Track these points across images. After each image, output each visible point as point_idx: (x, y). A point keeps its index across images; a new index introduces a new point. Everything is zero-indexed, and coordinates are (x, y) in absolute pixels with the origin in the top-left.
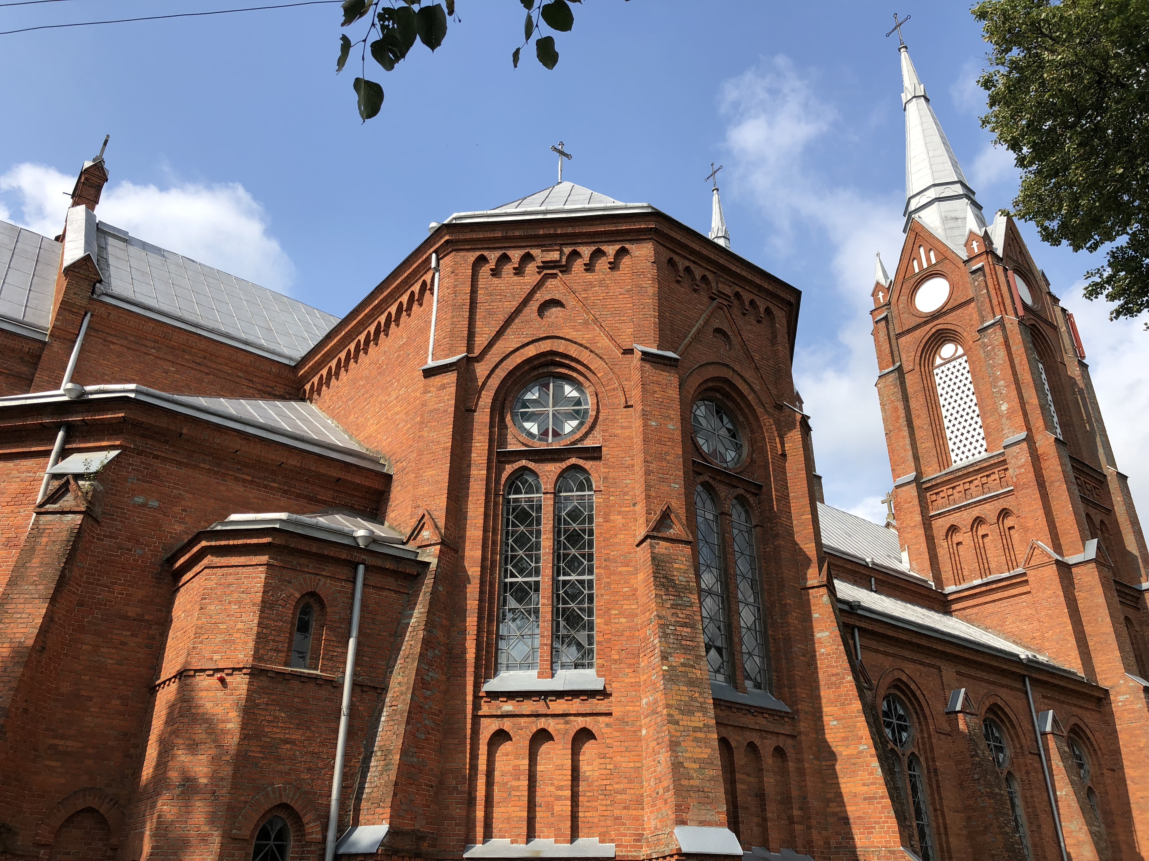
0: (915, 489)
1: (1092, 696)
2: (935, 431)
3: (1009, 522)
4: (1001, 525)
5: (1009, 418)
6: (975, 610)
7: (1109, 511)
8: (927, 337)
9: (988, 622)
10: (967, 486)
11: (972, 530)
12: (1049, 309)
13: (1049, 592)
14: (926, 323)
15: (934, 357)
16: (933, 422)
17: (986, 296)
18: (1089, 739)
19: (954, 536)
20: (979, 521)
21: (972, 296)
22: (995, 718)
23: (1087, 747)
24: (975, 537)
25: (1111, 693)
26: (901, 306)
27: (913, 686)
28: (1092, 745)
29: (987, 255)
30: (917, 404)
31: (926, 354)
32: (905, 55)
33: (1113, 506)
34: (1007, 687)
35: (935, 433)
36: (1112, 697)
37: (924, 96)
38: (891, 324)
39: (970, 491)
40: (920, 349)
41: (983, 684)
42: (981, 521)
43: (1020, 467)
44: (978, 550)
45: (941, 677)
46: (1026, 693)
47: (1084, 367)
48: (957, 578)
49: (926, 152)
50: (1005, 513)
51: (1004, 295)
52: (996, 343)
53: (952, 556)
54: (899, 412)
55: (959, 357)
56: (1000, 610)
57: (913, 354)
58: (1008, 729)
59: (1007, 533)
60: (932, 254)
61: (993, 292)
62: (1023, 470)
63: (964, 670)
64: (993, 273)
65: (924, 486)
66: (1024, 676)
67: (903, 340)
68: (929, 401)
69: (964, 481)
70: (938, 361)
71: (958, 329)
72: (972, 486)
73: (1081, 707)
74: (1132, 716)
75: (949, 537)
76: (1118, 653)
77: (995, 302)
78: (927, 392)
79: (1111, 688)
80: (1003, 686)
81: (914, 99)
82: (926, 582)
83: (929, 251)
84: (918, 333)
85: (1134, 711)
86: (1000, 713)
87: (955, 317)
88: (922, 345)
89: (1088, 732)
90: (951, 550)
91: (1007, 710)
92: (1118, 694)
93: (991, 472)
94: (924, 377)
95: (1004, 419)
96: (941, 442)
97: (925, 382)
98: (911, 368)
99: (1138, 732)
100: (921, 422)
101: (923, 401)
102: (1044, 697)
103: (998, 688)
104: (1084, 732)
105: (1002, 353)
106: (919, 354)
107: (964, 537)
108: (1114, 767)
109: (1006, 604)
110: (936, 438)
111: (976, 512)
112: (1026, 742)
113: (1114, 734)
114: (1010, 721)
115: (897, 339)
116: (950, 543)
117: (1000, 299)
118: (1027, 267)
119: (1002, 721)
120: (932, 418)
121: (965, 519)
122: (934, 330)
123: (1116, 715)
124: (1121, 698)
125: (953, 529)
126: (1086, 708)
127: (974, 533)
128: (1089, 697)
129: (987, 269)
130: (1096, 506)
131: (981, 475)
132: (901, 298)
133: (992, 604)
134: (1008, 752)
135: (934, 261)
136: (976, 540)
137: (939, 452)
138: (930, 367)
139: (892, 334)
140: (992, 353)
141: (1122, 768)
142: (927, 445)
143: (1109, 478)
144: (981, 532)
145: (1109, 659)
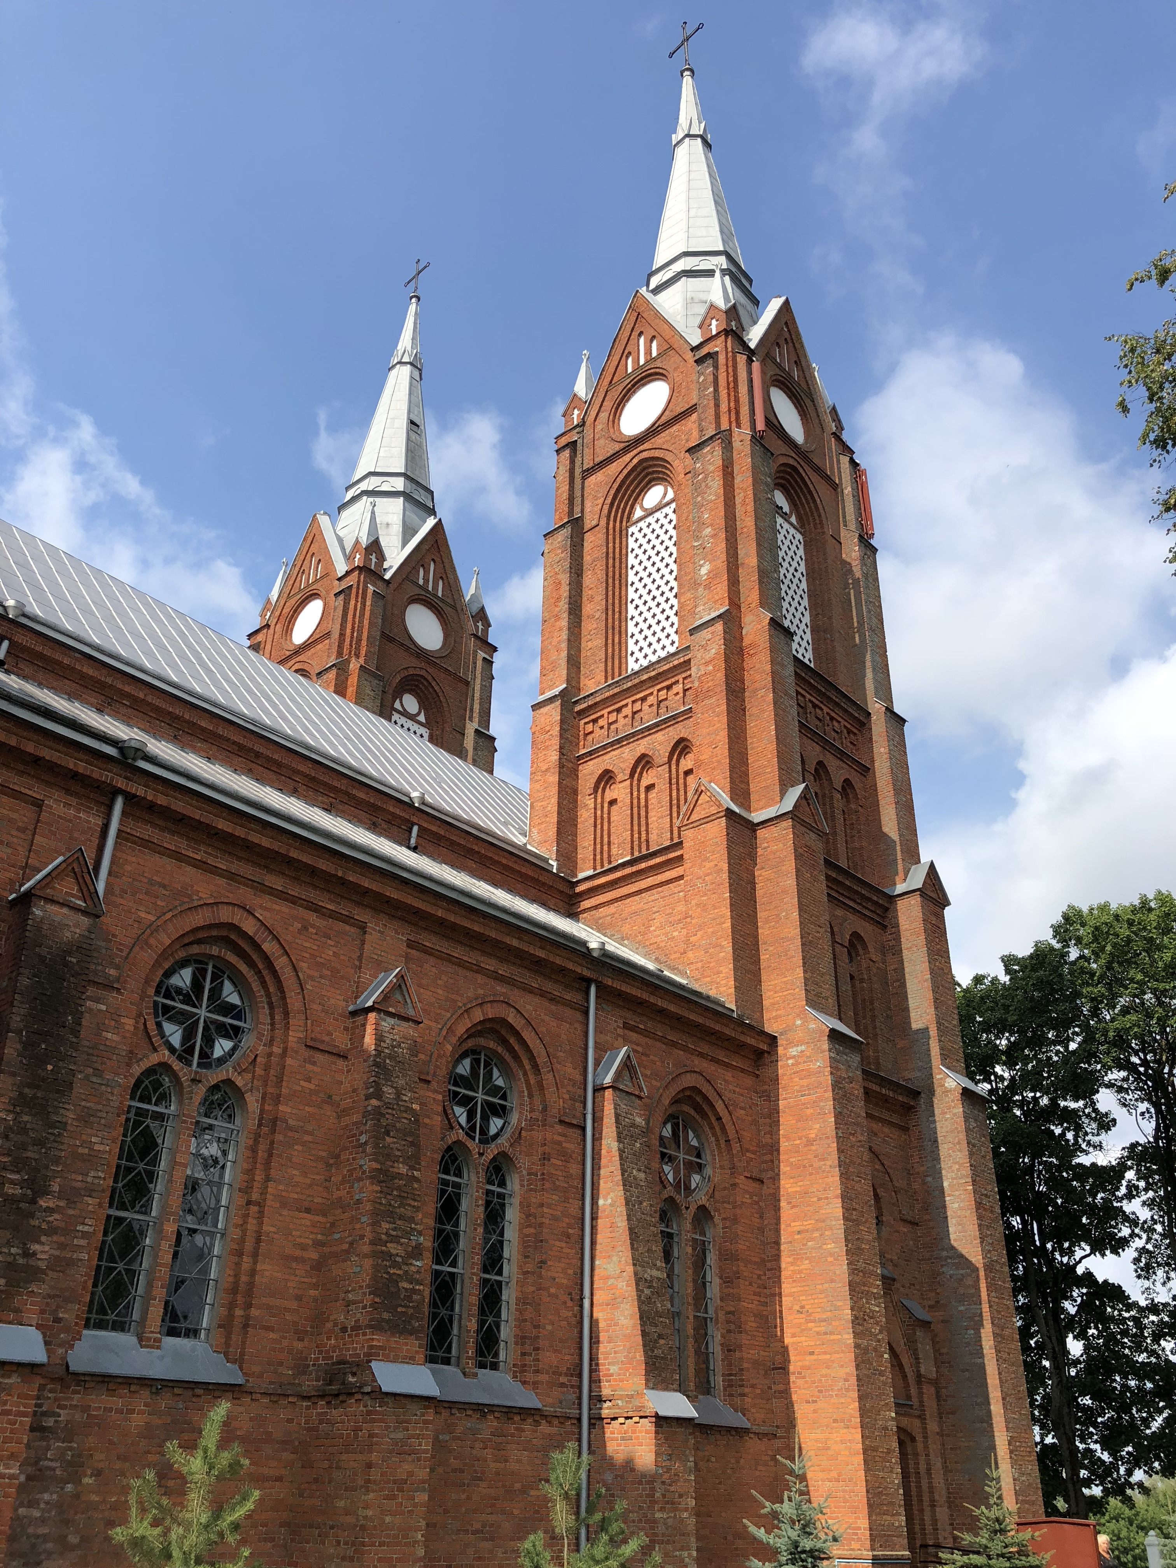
0: (559, 710)
1: (743, 1045)
2: (610, 621)
3: (687, 763)
4: (674, 767)
5: (707, 587)
6: (612, 909)
7: (866, 770)
8: (625, 472)
9: (626, 929)
10: (637, 706)
11: (632, 776)
12: (831, 458)
13: (708, 865)
14: (626, 450)
15: (632, 507)
16: (610, 607)
17: (711, 397)
18: (719, 1119)
19: (607, 790)
20: (644, 762)
21: (693, 402)
22: (500, 1049)
23: (714, 1135)
24: (635, 789)
25: (780, 1042)
26: (599, 427)
27: (269, 946)
28: (723, 1128)
29: (727, 336)
30: (592, 580)
31: (620, 502)
32: (687, 82)
33: (873, 761)
34: (542, 994)
35: (610, 625)
36: (780, 1050)
37: (703, 138)
38: (579, 456)
39: (641, 714)
40: (612, 492)
41: (480, 979)
42: (648, 762)
43: (707, 664)
44: (635, 810)
45: (363, 943)
46: (586, 1013)
47: (869, 549)
48: (598, 857)
49: (685, 208)
50: (682, 747)
51: (741, 400)
52: (711, 468)
53: (599, 821)
54: (562, 590)
55: (668, 504)
56: (646, 906)
57: (601, 501)
58: (525, 1074)
59: (681, 781)
60: (654, 345)
61: (723, 393)
62: (711, 668)
63: (429, 941)
64: (730, 364)
65: (578, 708)
66: (588, 981)
67: (592, 480)
68: (610, 574)
69: (633, 698)
70: (638, 513)
71: (669, 457)
72: (645, 707)
73: (714, 1060)
74: (805, 1082)
75: (600, 791)
76: (800, 972)
77: (724, 407)
78: (611, 561)
79: (781, 1034)
80: (529, 990)
81: (687, 139)
82: (546, 860)
83: (651, 341)
84: (614, 468)
85: (809, 1073)
86: (512, 1040)
87: (668, 438)
88: (616, 486)
89: (719, 1106)
90: (599, 813)
91: (527, 1035)
92: (791, 1044)
93: (673, 680)
94: (611, 537)
95: (701, 589)
96: (617, 640)
97: (611, 545)
98: (594, 523)
99: (809, 1112)
100: (593, 608)
101: (601, 575)
102: (626, 1026)
103: (516, 992)
104: (712, 1106)
105: (716, 484)
106: (609, 501)
107: (619, 791)
108: (763, 1176)
109: (657, 896)
110: (610, 631)
111: (641, 747)
112: (557, 1101)
113: (773, 1116)
114: (532, 1058)
115: (584, 479)
116: (599, 800)
117: (732, 405)
118: (805, 387)
119: (516, 1058)
120: (610, 601)
121: (626, 756)
122: (635, 461)
123: (782, 1082)
124: (793, 1051)
125: (607, 778)
126: (727, 1065)
127: (635, 782)
128: (738, 1047)
129: (722, 358)
130: (842, 755)
131: (659, 687)
132: (602, 415)
133: (636, 898)
134: (514, 1118)
135: (654, 354)
136: (635, 794)
137: (610, 654)
138: (624, 523)
139: (578, 471)
140: (703, 484)
141: (776, 1178)
142: (595, 643)
143: (874, 718)
144: (645, 782)
145: (785, 983)
